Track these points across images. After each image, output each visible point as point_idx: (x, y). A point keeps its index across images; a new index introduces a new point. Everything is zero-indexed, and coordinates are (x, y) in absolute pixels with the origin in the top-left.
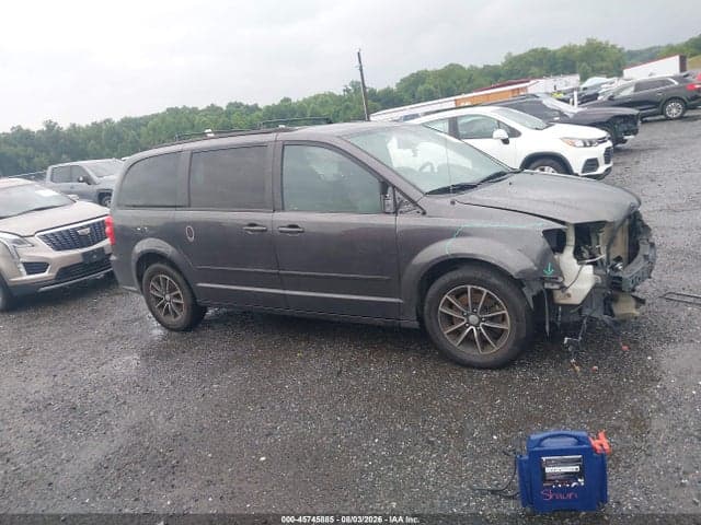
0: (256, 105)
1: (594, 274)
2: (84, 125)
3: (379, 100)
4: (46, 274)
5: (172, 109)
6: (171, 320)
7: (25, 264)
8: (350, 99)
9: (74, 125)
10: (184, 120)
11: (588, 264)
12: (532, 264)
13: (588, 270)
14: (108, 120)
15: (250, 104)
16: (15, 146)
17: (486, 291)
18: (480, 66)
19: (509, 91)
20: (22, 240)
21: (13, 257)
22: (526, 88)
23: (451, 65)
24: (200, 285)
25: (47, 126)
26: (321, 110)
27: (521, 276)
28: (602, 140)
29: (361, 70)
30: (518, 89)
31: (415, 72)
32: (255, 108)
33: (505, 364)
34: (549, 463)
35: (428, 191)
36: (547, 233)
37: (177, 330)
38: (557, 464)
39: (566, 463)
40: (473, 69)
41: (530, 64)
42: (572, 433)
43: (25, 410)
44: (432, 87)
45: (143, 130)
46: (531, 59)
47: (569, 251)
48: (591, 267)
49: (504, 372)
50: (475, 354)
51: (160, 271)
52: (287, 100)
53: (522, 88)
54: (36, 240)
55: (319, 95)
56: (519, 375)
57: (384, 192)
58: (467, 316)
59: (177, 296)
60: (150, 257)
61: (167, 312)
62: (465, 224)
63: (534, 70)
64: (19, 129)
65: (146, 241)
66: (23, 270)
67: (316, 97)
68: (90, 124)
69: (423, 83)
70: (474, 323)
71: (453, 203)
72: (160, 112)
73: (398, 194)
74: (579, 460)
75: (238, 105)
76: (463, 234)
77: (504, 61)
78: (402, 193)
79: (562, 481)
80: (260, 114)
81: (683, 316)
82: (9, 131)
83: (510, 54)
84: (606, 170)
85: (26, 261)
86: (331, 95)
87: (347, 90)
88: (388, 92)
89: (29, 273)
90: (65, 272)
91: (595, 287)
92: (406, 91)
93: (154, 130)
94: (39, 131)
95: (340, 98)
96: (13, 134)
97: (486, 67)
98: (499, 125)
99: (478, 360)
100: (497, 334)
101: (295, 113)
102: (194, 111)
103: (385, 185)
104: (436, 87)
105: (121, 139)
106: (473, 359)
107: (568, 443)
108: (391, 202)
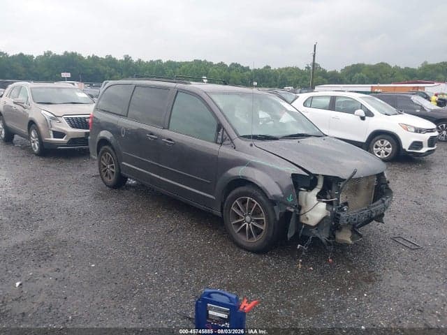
0: (248, 67)
1: (327, 209)
2: (145, 61)
3: (327, 78)
4: (63, 140)
5: (197, 60)
6: (107, 180)
7: (54, 132)
8: (309, 74)
9: (140, 60)
10: (203, 68)
11: (324, 202)
12: (280, 193)
13: (323, 206)
14: (160, 61)
15: (244, 66)
16: (106, 66)
17: (256, 203)
18: (402, 67)
19: (411, 87)
20: (55, 118)
21: (48, 126)
22: (424, 87)
23: (382, 63)
24: (124, 163)
25: (126, 58)
26: (288, 77)
27: (273, 199)
28: (431, 131)
29: (314, 56)
30: (418, 87)
31: (356, 63)
32: (247, 69)
33: (260, 251)
34: (211, 308)
35: (241, 135)
36: (294, 176)
37: (109, 187)
38: (215, 310)
39: (220, 311)
40: (397, 68)
41: (438, 71)
42: (228, 294)
43: (7, 209)
44: (364, 76)
45: (178, 70)
46: (440, 68)
47: (316, 191)
48: (325, 204)
49: (257, 256)
50: (244, 240)
51: (106, 150)
52: (268, 67)
53: (421, 88)
54: (63, 120)
55: (289, 68)
56: (263, 260)
57: (218, 130)
58: (245, 216)
59: (113, 167)
60: (104, 141)
61: (107, 175)
62: (253, 159)
63: (441, 76)
64: (110, 57)
65: (104, 131)
66: (52, 134)
67: (286, 69)
68: (149, 61)
69: (359, 72)
70: (248, 221)
71: (251, 145)
72: (190, 61)
73: (225, 133)
74: (227, 312)
75: (237, 65)
76: (251, 165)
77: (420, 66)
78: (227, 133)
79: (217, 321)
80: (250, 73)
81: (394, 253)
82: (105, 57)
83: (426, 62)
84: (429, 151)
85: (54, 130)
86: (297, 69)
87: (308, 68)
88: (334, 73)
89: (54, 137)
90: (74, 141)
91: (325, 218)
92: (347, 75)
93: (184, 71)
94: (120, 60)
95: (302, 72)
96: (106, 59)
97: (407, 69)
98: (362, 107)
99: (245, 244)
100: (258, 232)
101: (271, 76)
102: (211, 64)
103: (220, 127)
104: (367, 76)
105: (164, 73)
106: (242, 243)
107: (224, 300)
108: (220, 137)
